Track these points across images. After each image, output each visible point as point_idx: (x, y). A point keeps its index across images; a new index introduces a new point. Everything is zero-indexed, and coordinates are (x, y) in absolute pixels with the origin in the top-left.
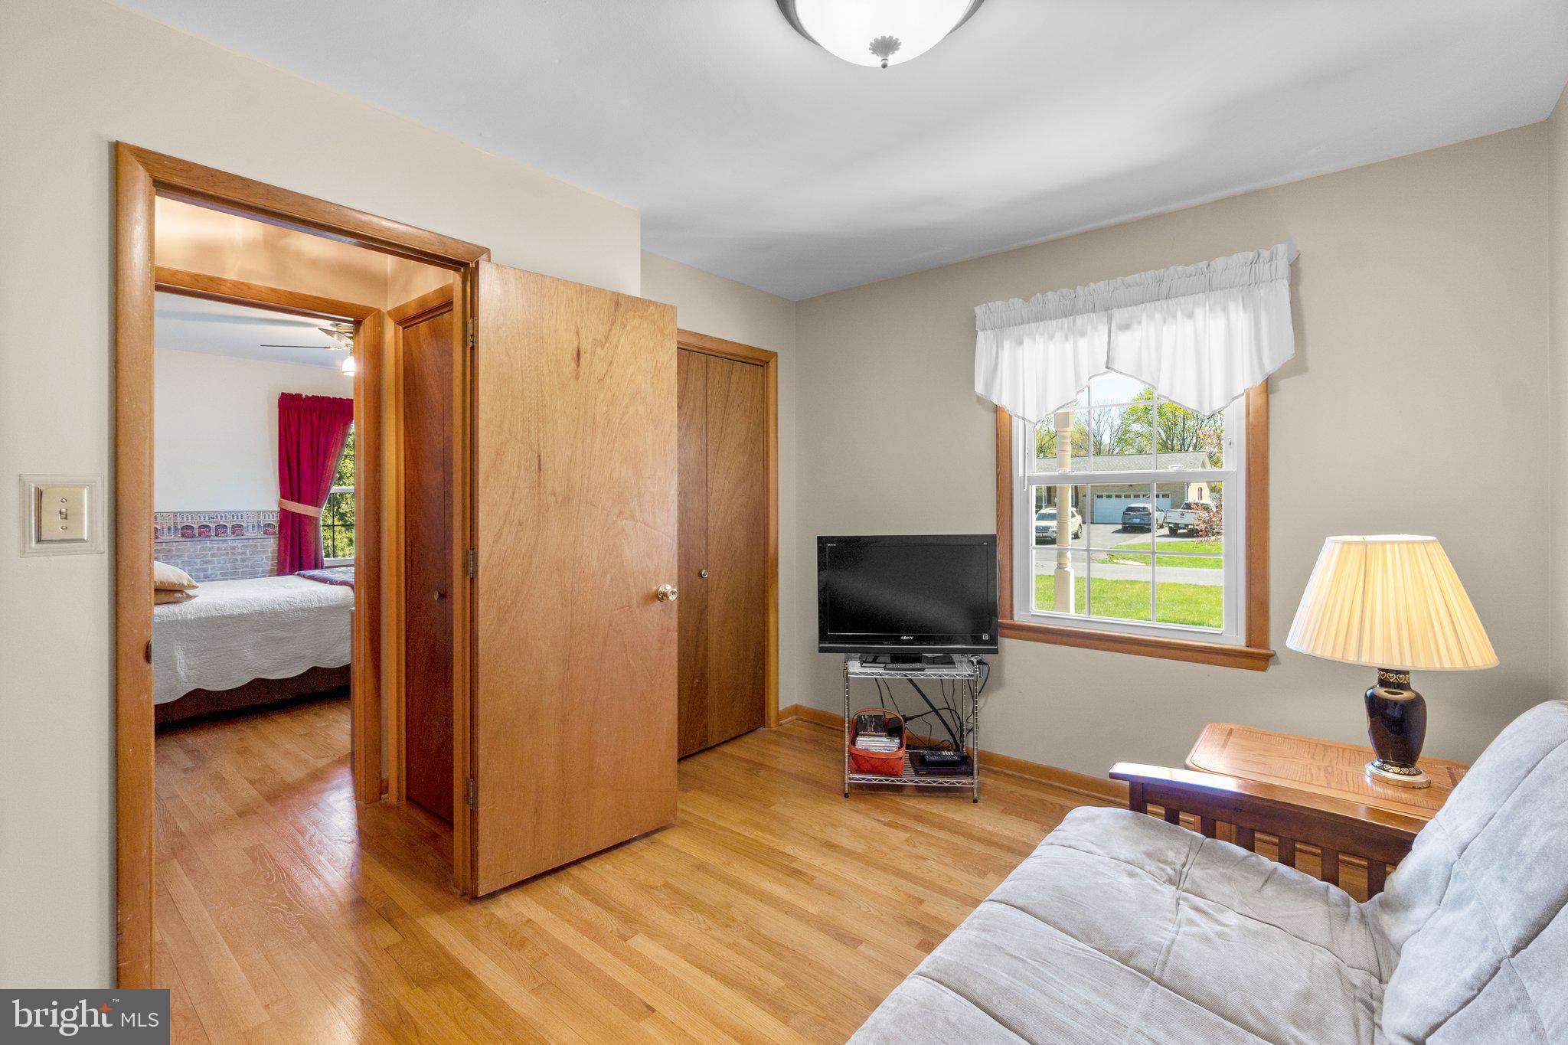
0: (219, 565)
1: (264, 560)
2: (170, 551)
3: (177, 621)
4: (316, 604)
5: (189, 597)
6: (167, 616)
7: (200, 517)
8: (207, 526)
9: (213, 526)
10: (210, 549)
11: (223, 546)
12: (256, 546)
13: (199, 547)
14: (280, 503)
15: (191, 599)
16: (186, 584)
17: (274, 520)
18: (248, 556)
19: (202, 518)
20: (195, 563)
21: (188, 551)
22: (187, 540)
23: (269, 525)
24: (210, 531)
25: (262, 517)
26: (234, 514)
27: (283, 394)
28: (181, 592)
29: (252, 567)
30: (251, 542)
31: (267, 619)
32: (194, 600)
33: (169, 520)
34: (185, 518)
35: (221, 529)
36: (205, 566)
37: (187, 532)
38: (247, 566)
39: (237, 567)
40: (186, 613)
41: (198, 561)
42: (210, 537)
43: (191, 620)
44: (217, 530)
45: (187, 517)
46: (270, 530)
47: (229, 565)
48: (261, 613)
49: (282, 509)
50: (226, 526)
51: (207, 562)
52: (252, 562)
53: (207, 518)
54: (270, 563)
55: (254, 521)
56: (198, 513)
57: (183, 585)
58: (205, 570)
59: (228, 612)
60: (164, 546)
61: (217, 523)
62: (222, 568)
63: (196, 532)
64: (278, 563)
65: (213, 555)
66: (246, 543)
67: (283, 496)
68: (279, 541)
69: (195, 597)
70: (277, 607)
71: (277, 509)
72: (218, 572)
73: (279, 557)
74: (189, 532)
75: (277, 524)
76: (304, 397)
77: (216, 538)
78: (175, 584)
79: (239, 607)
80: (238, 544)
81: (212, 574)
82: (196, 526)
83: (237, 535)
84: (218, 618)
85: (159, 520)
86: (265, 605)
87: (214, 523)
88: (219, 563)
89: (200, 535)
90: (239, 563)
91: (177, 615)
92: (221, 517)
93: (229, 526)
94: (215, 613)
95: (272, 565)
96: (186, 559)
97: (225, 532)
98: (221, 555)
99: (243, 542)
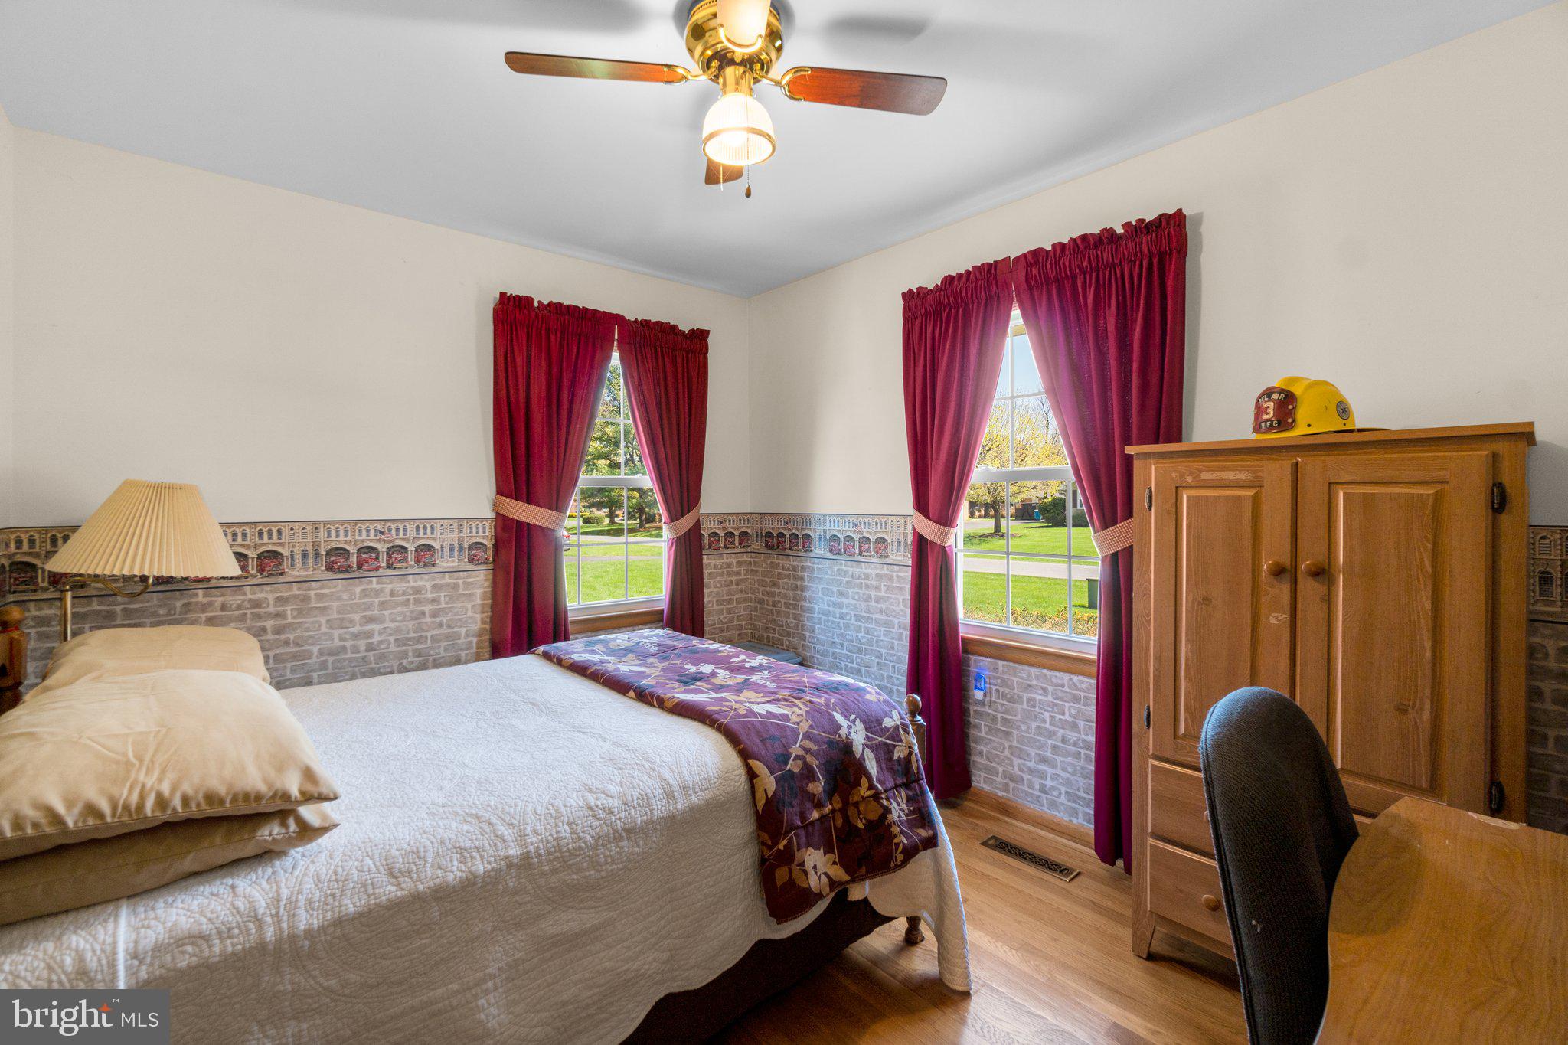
0: (393, 625)
1: (470, 613)
2: (306, 599)
3: (262, 947)
4: (661, 808)
5: (308, 832)
6: (225, 933)
7: (360, 531)
8: (372, 549)
9: (382, 548)
10: (378, 593)
11: (400, 586)
12: (456, 586)
13: (358, 590)
14: (496, 505)
15: (311, 840)
16: (295, 792)
17: (485, 535)
18: (443, 605)
19: (364, 533)
20: (351, 621)
21: (339, 599)
22: (335, 577)
23: (478, 546)
24: (377, 558)
25: (466, 530)
26: (420, 525)
27: (503, 295)
28: (282, 815)
29: (449, 627)
30: (447, 579)
31: (542, 882)
32: (324, 841)
33: (304, 536)
34: (333, 534)
35: (397, 552)
36: (368, 628)
37: (336, 561)
38: (441, 625)
39: (425, 628)
40: (292, 905)
41: (357, 617)
42: (377, 569)
43: (309, 933)
44: (389, 557)
45: (337, 531)
46: (480, 555)
47: (411, 624)
48: (525, 863)
49: (498, 514)
50: (405, 548)
51: (370, 620)
52: (450, 616)
53: (372, 533)
54: (478, 617)
55: (451, 538)
56: (357, 522)
57: (286, 796)
58: (369, 635)
59: (428, 877)
60: (295, 590)
61: (389, 541)
62: (397, 630)
63: (354, 559)
64: (492, 618)
65: (383, 605)
66: (439, 580)
67: (500, 492)
68: (494, 575)
69: (324, 830)
70: (565, 832)
71: (491, 515)
72: (392, 639)
73: (493, 607)
74: (341, 561)
75: (489, 544)
76: (536, 304)
77: (389, 572)
78: (259, 797)
79: (460, 850)
80: (425, 583)
81: (381, 642)
82: (352, 550)
83: (425, 566)
84: (396, 907)
85: (286, 538)
86: (536, 832)
87: (385, 541)
88: (393, 621)
89: (360, 565)
90: (428, 619)
91: (259, 922)
92: (398, 530)
93: (411, 547)
94: (389, 891)
95: (483, 622)
96: (335, 616)
97: (404, 560)
98: (397, 604)
99: (434, 579)
